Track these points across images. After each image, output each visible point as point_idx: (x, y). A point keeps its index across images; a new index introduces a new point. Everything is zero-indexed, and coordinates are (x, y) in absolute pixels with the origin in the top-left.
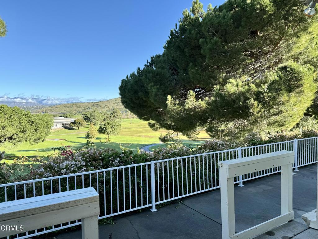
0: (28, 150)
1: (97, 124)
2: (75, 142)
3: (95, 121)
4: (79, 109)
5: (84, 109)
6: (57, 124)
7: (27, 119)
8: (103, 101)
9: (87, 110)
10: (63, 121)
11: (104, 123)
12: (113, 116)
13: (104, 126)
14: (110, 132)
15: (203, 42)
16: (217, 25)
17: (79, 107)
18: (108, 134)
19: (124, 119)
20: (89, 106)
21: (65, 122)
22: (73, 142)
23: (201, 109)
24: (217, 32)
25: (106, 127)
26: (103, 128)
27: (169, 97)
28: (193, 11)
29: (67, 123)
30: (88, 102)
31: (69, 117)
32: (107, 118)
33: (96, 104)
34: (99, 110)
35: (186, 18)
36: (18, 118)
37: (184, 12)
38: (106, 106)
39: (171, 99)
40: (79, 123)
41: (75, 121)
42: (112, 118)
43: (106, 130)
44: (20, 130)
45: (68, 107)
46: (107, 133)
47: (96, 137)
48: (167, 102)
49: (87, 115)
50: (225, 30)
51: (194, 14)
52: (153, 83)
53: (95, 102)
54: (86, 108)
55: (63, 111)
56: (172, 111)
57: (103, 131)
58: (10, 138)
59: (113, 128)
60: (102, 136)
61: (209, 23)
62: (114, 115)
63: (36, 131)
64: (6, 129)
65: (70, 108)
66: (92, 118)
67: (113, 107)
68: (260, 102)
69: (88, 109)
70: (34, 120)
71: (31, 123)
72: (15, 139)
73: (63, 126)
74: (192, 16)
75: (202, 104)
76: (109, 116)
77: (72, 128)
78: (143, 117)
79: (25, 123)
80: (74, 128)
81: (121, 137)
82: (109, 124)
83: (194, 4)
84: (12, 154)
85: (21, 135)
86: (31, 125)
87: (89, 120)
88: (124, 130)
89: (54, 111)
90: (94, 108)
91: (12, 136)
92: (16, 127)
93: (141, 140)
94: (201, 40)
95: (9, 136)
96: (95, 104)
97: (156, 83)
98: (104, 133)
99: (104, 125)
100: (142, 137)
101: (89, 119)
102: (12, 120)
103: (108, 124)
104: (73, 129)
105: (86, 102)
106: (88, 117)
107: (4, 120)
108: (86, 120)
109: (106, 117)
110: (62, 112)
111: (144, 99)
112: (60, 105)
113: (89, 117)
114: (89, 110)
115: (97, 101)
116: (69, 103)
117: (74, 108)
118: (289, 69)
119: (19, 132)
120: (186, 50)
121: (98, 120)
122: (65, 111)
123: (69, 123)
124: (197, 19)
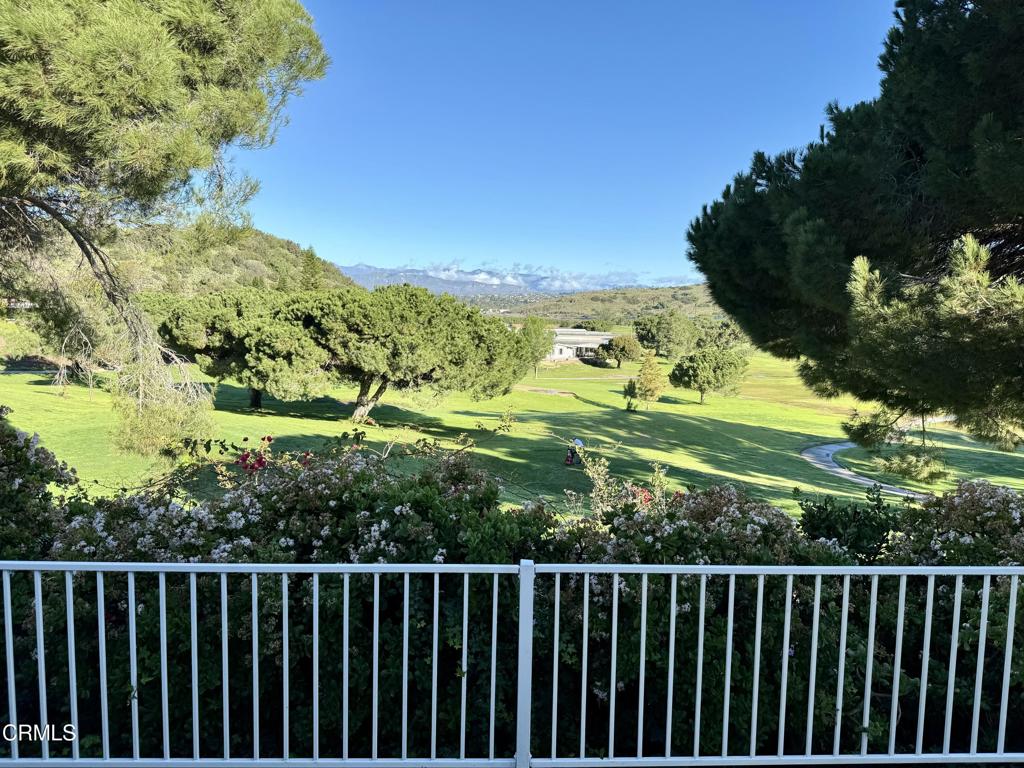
0: (474, 411)
1: (674, 354)
2: (598, 405)
3: (671, 346)
4: (630, 307)
5: (647, 308)
6: (563, 348)
7: (470, 329)
9: (654, 311)
10: (581, 339)
12: (729, 331)
13: (692, 364)
14: (709, 383)
17: (633, 301)
18: (702, 390)
20: (662, 300)
21: (585, 343)
22: (593, 403)
25: (695, 365)
26: (687, 370)
27: (861, 264)
29: (590, 346)
30: (662, 285)
31: (599, 330)
32: (709, 339)
33: (683, 292)
34: (688, 311)
36: (449, 325)
39: (868, 276)
40: (623, 349)
41: (611, 341)
42: (724, 340)
43: (697, 376)
44: (450, 358)
45: (603, 301)
46: (696, 386)
47: (659, 394)
48: (850, 287)
49: (648, 327)
53: (681, 285)
54: (651, 304)
55: (588, 312)
57: (686, 379)
58: (427, 377)
59: (719, 371)
60: (680, 393)
63: (488, 363)
64: (419, 352)
65: (607, 304)
66: (660, 337)
69: (656, 308)
70: (485, 334)
71: (477, 342)
72: (437, 380)
73: (579, 353)
76: (715, 332)
77: (601, 363)
79: (463, 340)
80: (608, 361)
81: (746, 402)
82: (708, 359)
84: (435, 419)
85: (452, 370)
86: (478, 346)
87: (653, 342)
88: (758, 381)
89: (563, 310)
90: (674, 305)
91: (433, 370)
92: (443, 349)
95: (424, 371)
96: (679, 294)
97: (816, 209)
98: (687, 385)
99: (691, 359)
101: (653, 337)
102: (434, 330)
103: (704, 356)
104: (604, 365)
105: (655, 286)
106: (649, 331)
107: (415, 329)
108: (645, 342)
109: (706, 334)
110: (586, 313)
111: (773, 272)
112: (583, 294)
113: (654, 331)
114: (660, 312)
115: (688, 285)
116: (607, 288)
117: (620, 302)
119: (447, 363)
120: (969, 59)
121: (680, 343)
122: (594, 313)
123: (596, 346)
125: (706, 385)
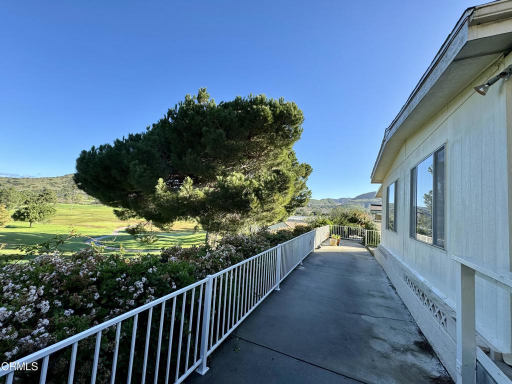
1: (11, 206)
3: (9, 203)
8: (28, 178)
11: (26, 206)
12: (43, 198)
13: (26, 211)
14: (36, 218)
15: (207, 131)
16: (223, 118)
18: (31, 221)
19: (61, 204)
23: (196, 199)
24: (221, 126)
25: (28, 211)
26: (23, 213)
27: (161, 180)
28: (199, 98)
32: (32, 201)
33: (14, 180)
34: (19, 189)
35: (189, 103)
37: (187, 96)
38: (32, 186)
39: (162, 184)
42: (40, 201)
43: (29, 215)
46: (28, 220)
47: (7, 224)
48: (157, 187)
50: (230, 126)
51: (199, 102)
52: (137, 161)
53: (13, 177)
56: (161, 198)
57: (23, 217)
59: (41, 214)
60: (19, 223)
61: (216, 114)
62: (46, 198)
67: (44, 187)
68: (258, 198)
74: (196, 103)
75: (200, 193)
76: (36, 198)
78: (111, 202)
81: (53, 226)
82: (36, 208)
83: (201, 91)
88: (59, 217)
90: (10, 185)
93: (85, 231)
94: (204, 128)
96: (12, 181)
97: (142, 162)
98: (23, 220)
99: (26, 209)
100: (86, 227)
103: (34, 207)
109: (30, 199)
111: (118, 178)
115: (17, 177)
118: (281, 173)
121: (15, 202)
124: (202, 107)
125: (34, 220)
